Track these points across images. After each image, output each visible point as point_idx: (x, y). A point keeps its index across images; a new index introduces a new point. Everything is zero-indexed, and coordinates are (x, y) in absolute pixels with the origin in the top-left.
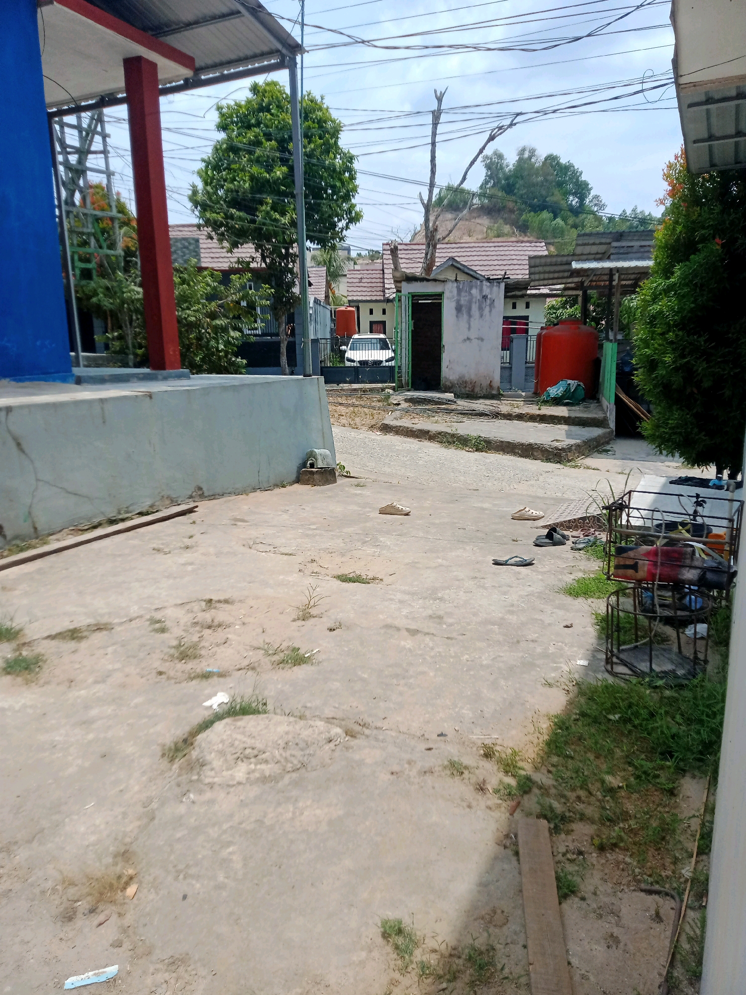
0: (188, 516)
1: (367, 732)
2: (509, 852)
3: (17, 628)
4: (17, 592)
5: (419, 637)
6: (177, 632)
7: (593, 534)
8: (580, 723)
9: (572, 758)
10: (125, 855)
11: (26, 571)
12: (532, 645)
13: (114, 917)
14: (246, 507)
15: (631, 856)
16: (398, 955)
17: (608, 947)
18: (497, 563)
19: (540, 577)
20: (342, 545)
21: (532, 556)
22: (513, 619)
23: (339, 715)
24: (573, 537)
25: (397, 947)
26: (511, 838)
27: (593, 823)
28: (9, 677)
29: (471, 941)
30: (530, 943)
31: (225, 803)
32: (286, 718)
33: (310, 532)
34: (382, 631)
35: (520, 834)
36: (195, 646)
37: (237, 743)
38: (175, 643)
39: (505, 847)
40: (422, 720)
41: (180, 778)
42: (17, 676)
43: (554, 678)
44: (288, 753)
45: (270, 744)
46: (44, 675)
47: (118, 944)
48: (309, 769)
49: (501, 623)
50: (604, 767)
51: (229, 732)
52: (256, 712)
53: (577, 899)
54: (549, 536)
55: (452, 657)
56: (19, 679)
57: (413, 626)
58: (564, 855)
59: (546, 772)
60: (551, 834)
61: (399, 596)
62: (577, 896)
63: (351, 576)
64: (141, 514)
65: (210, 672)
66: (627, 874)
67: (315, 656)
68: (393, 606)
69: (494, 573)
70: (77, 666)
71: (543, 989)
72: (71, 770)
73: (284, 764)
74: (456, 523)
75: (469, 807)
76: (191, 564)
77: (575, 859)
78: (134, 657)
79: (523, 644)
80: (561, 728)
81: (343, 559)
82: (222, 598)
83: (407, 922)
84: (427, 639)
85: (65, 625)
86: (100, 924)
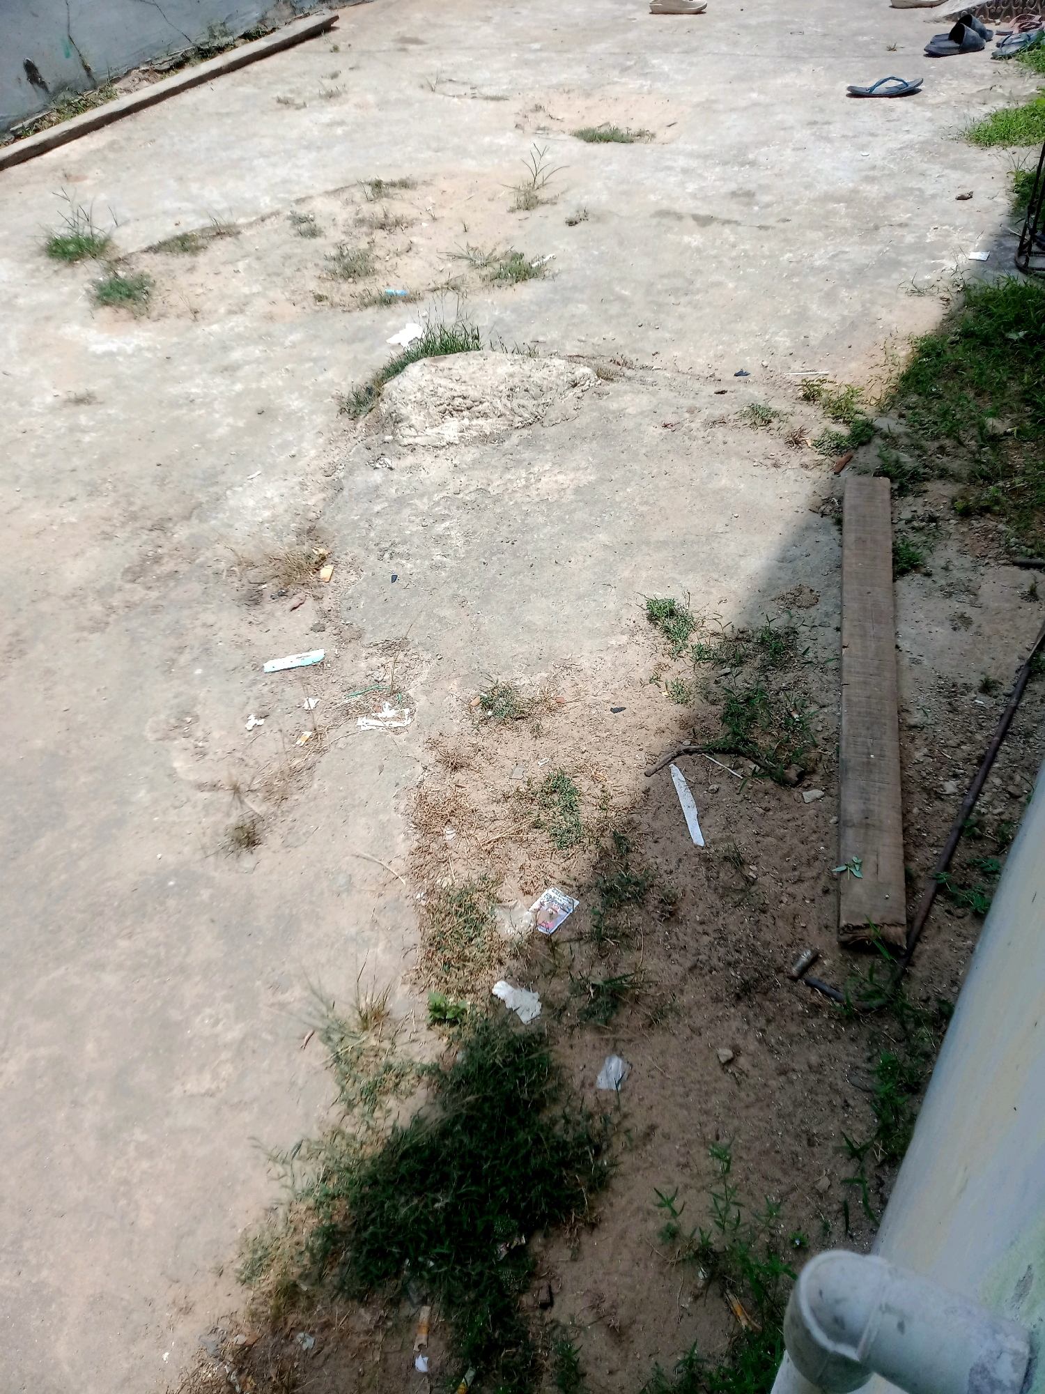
0: (324, 37)
1: (629, 373)
2: (828, 521)
3: (102, 236)
4: (88, 182)
5: (714, 227)
6: (336, 235)
7: (1038, 26)
8: (959, 347)
9: (940, 397)
10: (311, 532)
11: (92, 147)
12: (899, 232)
13: (310, 602)
14: (419, 16)
15: (1008, 522)
16: (668, 638)
17: (955, 629)
18: (855, 94)
19: (928, 114)
20: (586, 76)
21: (919, 77)
22: (872, 191)
23: (588, 351)
24: (999, 34)
25: (667, 630)
26: (833, 503)
27: (957, 481)
28: (108, 309)
29: (765, 624)
30: (846, 625)
31: (435, 469)
32: (509, 356)
33: (531, 56)
34: (654, 221)
35: (847, 495)
36: (364, 256)
37: (441, 390)
38: (334, 252)
39: (823, 515)
40: (711, 354)
41: (369, 439)
42: (119, 306)
43: (928, 281)
44: (515, 402)
45: (489, 391)
46: (157, 304)
47: (318, 628)
48: (545, 424)
49: (850, 199)
50: (988, 407)
51: (428, 377)
52: (464, 348)
53: (919, 576)
54: (957, 35)
55: (764, 257)
56: (123, 312)
57: (704, 211)
58: (908, 522)
59: (896, 416)
60: (893, 497)
61: (682, 162)
62: (919, 572)
63: (602, 130)
64: (249, 37)
65: (392, 295)
66: (997, 545)
67: (548, 266)
68: (672, 179)
69: (848, 113)
70: (199, 291)
71: (858, 673)
72: (222, 431)
73: (511, 418)
74: (788, 22)
75: (776, 466)
76: (341, 123)
77: (923, 528)
78: (278, 275)
79: (884, 232)
80: (928, 355)
81: (589, 102)
82: (396, 179)
83: (681, 601)
84: (727, 230)
85: (166, 230)
86: (295, 608)
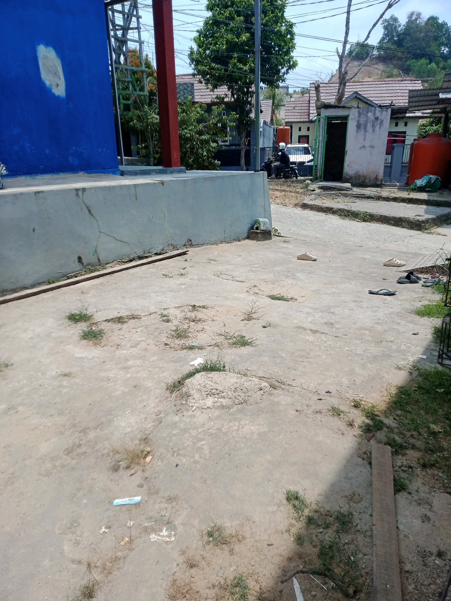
0: (182, 256)
1: (283, 386)
2: (366, 462)
3: (90, 314)
4: (89, 295)
5: (318, 335)
6: (176, 322)
7: (438, 277)
8: (417, 392)
9: (410, 412)
10: (145, 440)
11: (94, 284)
12: (390, 344)
13: (139, 473)
14: (216, 252)
15: (443, 472)
16: (295, 510)
17: (423, 522)
18: (371, 293)
19: (399, 303)
20: (274, 277)
21: (395, 290)
22: (379, 328)
23: (267, 376)
24: (424, 278)
25: (295, 506)
26: (368, 454)
27: (420, 451)
28: (85, 341)
29: (339, 509)
30: (374, 514)
31: (201, 418)
32: (236, 375)
33: (254, 269)
34: (295, 330)
35: (373, 452)
36: (185, 331)
37: (208, 386)
38: (174, 328)
39: (363, 459)
40: (316, 382)
41: (176, 402)
42: (90, 340)
43: (403, 364)
44: (237, 394)
45: (226, 388)
46: (104, 342)
47: (141, 486)
48: (248, 404)
49: (370, 330)
50: (431, 419)
51: (203, 380)
52: (218, 370)
53: (405, 493)
54: (408, 277)
55: (337, 348)
56: (91, 342)
57: (314, 328)
58: (400, 467)
59: (392, 419)
60: (392, 454)
61: (306, 310)
62: (406, 492)
63: (278, 296)
64: (157, 254)
65: (193, 346)
66: (439, 483)
67: (254, 342)
68: (303, 315)
69: (369, 299)
70: (121, 337)
71: (380, 539)
72: (118, 393)
73: (234, 400)
74: (346, 267)
75: (343, 434)
76: (184, 284)
77: (407, 470)
78: (152, 335)
79: (384, 343)
80: (404, 394)
81: (274, 286)
82: (201, 305)
83: (301, 493)
84: (323, 336)
85: (115, 314)
86: (132, 475)
